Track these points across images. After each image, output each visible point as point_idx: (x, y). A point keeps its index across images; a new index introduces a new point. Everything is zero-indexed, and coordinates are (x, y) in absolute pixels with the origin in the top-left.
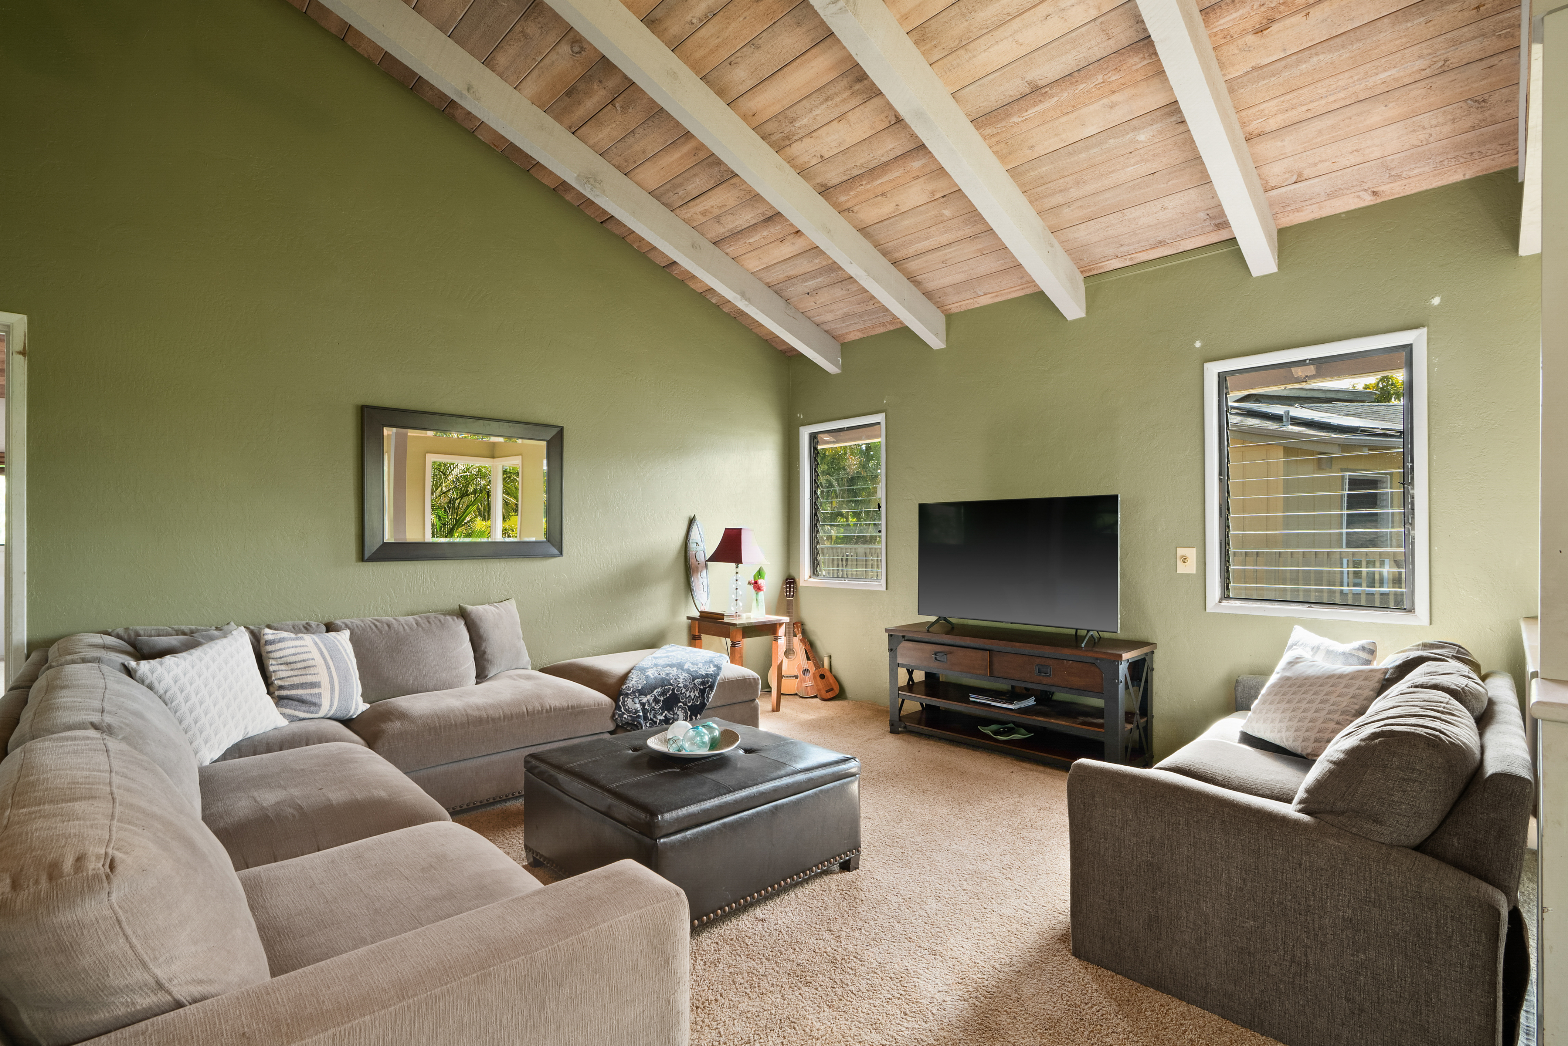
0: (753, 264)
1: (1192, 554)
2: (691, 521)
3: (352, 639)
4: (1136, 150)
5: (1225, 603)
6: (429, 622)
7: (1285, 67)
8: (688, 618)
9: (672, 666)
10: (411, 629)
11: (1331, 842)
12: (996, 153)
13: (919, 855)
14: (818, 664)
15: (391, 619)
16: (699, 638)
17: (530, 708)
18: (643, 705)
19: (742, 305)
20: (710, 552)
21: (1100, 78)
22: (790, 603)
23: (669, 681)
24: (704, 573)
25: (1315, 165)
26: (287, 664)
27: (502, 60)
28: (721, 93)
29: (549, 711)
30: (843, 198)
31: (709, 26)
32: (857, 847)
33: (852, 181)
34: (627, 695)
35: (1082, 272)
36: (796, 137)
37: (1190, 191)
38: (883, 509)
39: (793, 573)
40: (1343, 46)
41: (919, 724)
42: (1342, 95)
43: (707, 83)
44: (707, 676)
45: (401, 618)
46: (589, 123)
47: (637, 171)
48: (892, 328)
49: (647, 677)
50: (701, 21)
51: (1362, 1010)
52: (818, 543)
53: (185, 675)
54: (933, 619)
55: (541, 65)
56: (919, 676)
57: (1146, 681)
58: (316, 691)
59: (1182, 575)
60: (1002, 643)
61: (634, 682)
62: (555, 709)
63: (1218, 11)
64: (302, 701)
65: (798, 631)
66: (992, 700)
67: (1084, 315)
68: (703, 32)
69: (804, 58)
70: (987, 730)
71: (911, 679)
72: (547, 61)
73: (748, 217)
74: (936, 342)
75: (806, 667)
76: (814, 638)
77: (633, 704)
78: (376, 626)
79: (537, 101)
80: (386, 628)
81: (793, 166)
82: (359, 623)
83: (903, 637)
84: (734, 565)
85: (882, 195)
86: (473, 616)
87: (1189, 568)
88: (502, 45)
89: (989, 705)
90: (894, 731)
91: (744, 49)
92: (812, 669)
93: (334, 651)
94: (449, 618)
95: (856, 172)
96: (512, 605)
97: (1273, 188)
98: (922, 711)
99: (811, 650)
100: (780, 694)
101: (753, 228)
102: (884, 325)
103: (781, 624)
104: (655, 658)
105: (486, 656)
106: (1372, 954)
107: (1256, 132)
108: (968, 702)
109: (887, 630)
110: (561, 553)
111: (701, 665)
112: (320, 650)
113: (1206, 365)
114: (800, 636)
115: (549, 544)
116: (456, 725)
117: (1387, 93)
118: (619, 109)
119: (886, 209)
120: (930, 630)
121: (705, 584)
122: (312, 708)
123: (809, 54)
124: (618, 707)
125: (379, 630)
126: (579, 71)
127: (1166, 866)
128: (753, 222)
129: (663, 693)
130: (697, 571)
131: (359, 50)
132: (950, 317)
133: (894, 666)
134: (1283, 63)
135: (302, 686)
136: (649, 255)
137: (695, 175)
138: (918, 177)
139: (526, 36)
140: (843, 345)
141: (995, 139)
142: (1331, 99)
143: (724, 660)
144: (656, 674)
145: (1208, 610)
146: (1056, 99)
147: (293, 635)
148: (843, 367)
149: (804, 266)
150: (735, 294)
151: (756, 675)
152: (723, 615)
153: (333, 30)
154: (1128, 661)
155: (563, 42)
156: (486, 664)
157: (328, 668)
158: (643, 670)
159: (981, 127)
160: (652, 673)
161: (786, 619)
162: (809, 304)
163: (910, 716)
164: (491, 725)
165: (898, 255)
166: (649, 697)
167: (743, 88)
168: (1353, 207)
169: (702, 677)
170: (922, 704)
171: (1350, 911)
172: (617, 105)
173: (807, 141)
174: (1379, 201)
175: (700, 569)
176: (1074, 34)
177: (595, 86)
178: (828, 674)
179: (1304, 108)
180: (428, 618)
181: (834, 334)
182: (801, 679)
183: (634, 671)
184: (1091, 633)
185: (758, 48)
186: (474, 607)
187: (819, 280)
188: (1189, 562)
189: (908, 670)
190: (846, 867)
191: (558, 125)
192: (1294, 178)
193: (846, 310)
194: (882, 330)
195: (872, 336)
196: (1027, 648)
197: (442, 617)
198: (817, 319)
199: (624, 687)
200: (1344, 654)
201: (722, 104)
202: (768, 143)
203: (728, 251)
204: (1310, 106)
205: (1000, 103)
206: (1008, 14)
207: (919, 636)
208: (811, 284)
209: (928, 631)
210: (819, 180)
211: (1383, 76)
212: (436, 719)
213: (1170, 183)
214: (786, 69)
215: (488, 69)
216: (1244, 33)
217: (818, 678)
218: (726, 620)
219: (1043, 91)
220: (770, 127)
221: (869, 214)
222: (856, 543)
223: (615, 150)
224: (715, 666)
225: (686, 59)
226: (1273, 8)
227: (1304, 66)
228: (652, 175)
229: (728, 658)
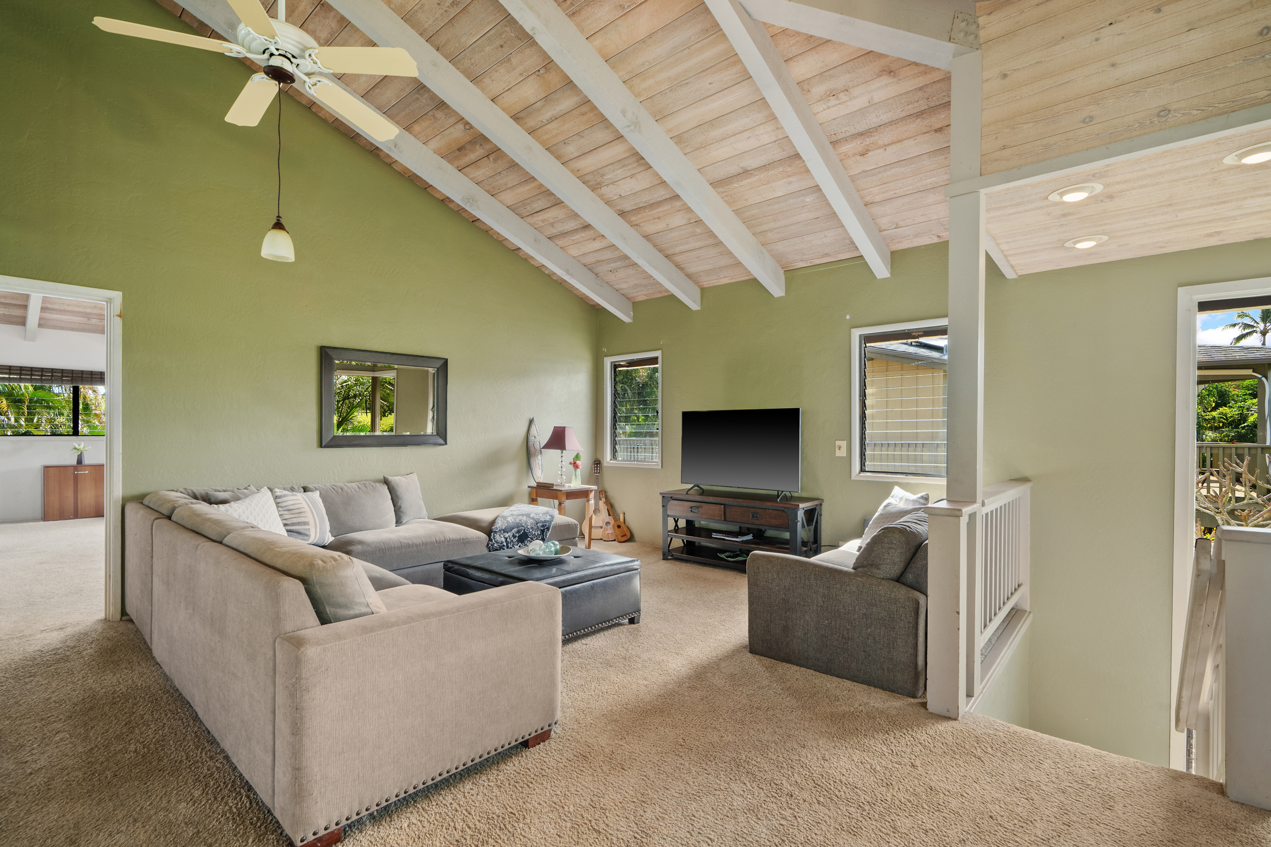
0: (574, 251)
1: (844, 444)
2: (531, 422)
3: (321, 495)
4: (805, 206)
5: (862, 474)
6: (366, 487)
7: (879, 172)
8: (529, 487)
9: (523, 515)
10: (356, 491)
11: (859, 579)
12: (726, 201)
13: (674, 617)
14: (616, 519)
15: (342, 485)
16: (536, 500)
17: (438, 539)
18: (506, 539)
19: (566, 277)
20: (543, 443)
21: (781, 169)
22: (597, 478)
23: (521, 524)
24: (539, 457)
25: (904, 220)
26: (289, 510)
27: (417, 128)
28: (558, 157)
29: (449, 541)
30: (633, 219)
31: (553, 123)
32: (639, 611)
33: (638, 210)
34: (496, 532)
35: (783, 268)
36: (604, 184)
37: (839, 229)
38: (660, 414)
39: (600, 458)
40: (906, 165)
41: (682, 553)
42: (911, 187)
43: (550, 152)
44: (545, 521)
45: (348, 484)
46: (471, 166)
47: (500, 194)
48: (666, 294)
49: (507, 521)
50: (548, 121)
51: (869, 655)
52: (616, 436)
53: (244, 513)
54: (690, 486)
55: (442, 133)
56: (682, 523)
57: (817, 522)
58: (307, 527)
59: (838, 457)
60: (731, 500)
61: (499, 525)
62: (453, 540)
63: (840, 143)
64: (299, 533)
65: (602, 496)
66: (726, 536)
67: (784, 294)
68: (549, 126)
69: (610, 144)
70: (722, 556)
71: (676, 525)
72: (447, 132)
73: (572, 225)
74: (695, 306)
75: (608, 520)
76: (613, 501)
77: (500, 538)
78: (334, 489)
79: (438, 152)
80: (340, 490)
81: (602, 199)
82: (323, 487)
83: (671, 497)
84: (559, 451)
85: (658, 218)
86: (393, 483)
87: (842, 453)
88: (419, 120)
89: (724, 539)
90: (665, 558)
91: (574, 137)
92: (612, 522)
93: (314, 503)
94: (378, 484)
95: (641, 205)
96: (414, 477)
97: (884, 230)
98: (684, 546)
99: (611, 509)
100: (590, 539)
101: (576, 231)
102: (661, 292)
103: (592, 491)
104: (511, 511)
105: (401, 509)
106: (873, 628)
107: (870, 202)
108: (711, 537)
109: (661, 494)
110: (446, 444)
111: (541, 515)
112: (306, 502)
113: (852, 330)
114: (604, 500)
115: (438, 437)
116: (394, 548)
117: (933, 189)
118: (491, 160)
119: (660, 226)
120: (689, 493)
121: (540, 464)
122: (305, 538)
123: (613, 143)
124: (490, 540)
125: (336, 492)
126: (468, 138)
127: (791, 599)
128: (575, 228)
129: (518, 532)
130: (535, 455)
131: (320, 114)
132: (703, 290)
133: (665, 516)
134: (877, 170)
135: (299, 524)
136: (504, 243)
137: (539, 199)
138: (680, 210)
139: (435, 118)
140: (634, 303)
141: (724, 194)
142: (906, 189)
143: (556, 512)
144: (513, 520)
145: (852, 479)
146: (757, 177)
147: (290, 493)
148: (634, 318)
149: (608, 255)
150: (562, 271)
151: (576, 522)
152: (553, 484)
153: (304, 103)
154: (803, 508)
155: (459, 123)
156: (401, 514)
157: (313, 513)
158: (505, 518)
159: (716, 188)
160: (510, 519)
161: (594, 487)
162: (611, 278)
163: (676, 550)
164: (415, 549)
165: (669, 252)
166: (509, 534)
167: (572, 157)
168: (929, 243)
169: (542, 522)
170: (683, 541)
171: (865, 610)
172: (491, 158)
173: (611, 187)
174: (942, 240)
175: (537, 454)
176: (764, 147)
177: (478, 147)
178: (622, 525)
179: (893, 192)
180: (364, 484)
181: (628, 296)
182: (604, 529)
183: (499, 518)
184: (784, 493)
185: (582, 137)
186: (393, 478)
187: (618, 263)
188: (842, 449)
189: (674, 519)
190: (632, 621)
191: (450, 165)
192: (894, 226)
193: (636, 282)
194: (660, 295)
195: (653, 299)
196: (745, 503)
197: (373, 484)
198: (616, 287)
199: (493, 528)
200: (913, 500)
201: (558, 163)
202: (587, 186)
203: (558, 243)
204: (896, 192)
205: (726, 177)
206: (728, 135)
207: (681, 497)
208: (613, 266)
209: (687, 494)
210: (618, 208)
211: (930, 180)
212: (382, 544)
213: (827, 224)
214: (599, 149)
215: (407, 132)
216: (855, 155)
217: (616, 527)
218: (555, 488)
219: (750, 172)
220: (587, 178)
221: (650, 228)
222: (645, 436)
223: (486, 182)
224: (550, 516)
225: (537, 139)
226: (867, 145)
227: (888, 173)
228: (510, 197)
229: (558, 512)
